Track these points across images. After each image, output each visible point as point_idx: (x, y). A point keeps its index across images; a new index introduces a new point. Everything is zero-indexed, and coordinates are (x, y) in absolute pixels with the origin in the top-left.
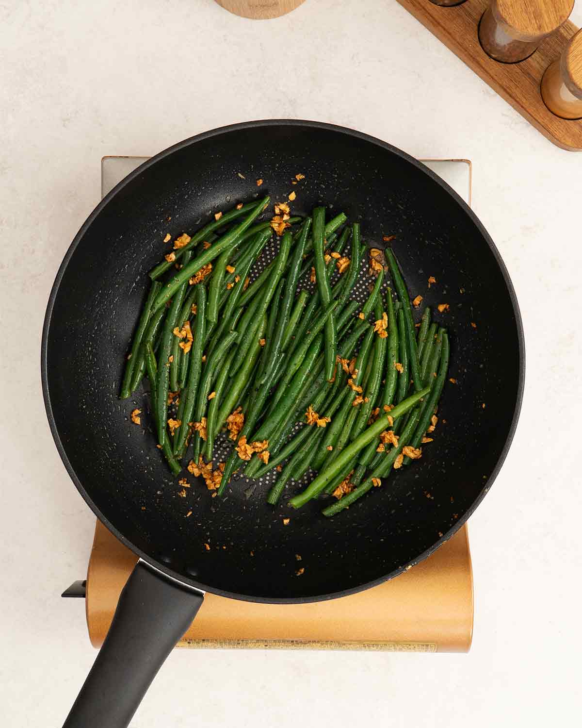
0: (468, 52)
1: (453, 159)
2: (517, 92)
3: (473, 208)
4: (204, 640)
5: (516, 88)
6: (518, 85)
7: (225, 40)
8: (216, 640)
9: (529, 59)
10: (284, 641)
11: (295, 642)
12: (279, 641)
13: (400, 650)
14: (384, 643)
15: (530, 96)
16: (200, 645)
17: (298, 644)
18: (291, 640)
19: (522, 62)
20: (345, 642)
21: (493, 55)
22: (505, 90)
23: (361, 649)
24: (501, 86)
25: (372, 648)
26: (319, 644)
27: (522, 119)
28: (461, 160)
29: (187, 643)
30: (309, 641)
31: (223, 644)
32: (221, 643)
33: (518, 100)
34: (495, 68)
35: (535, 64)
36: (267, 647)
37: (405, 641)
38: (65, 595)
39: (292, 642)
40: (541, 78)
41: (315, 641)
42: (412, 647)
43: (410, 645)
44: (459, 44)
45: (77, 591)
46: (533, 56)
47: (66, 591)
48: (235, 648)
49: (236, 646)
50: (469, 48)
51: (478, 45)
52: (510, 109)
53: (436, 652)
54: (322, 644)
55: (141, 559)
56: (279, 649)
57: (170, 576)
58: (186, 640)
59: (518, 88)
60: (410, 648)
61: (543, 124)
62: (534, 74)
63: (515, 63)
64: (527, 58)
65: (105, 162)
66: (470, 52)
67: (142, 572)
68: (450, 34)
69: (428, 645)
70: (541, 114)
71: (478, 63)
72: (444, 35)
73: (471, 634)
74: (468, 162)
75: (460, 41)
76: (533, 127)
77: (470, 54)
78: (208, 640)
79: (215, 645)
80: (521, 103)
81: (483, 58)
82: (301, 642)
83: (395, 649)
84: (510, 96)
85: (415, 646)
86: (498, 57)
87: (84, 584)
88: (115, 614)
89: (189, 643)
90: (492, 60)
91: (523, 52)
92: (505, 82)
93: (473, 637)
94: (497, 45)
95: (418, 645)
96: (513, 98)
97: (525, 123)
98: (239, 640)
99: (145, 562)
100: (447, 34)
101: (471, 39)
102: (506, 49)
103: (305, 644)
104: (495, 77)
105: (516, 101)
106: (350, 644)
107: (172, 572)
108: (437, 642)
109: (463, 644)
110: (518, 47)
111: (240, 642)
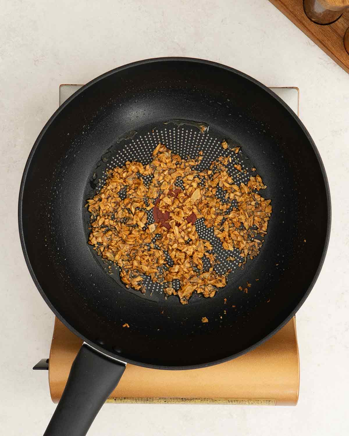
0: (297, 17)
1: (288, 87)
2: (329, 44)
3: (300, 117)
4: (125, 398)
5: (328, 41)
6: (329, 39)
7: (140, 9)
8: (133, 398)
9: (337, 22)
10: (177, 399)
11: (184, 399)
12: (174, 399)
13: (252, 404)
14: (242, 399)
15: (336, 46)
16: (122, 401)
17: (186, 400)
18: (181, 397)
19: (332, 24)
20: (216, 399)
21: (313, 19)
22: (321, 42)
23: (227, 404)
24: (318, 39)
25: (233, 402)
26: (200, 401)
27: (332, 61)
28: (293, 88)
29: (114, 400)
30: (193, 399)
31: (138, 400)
32: (136, 400)
33: (329, 48)
34: (315, 28)
35: (340, 25)
36: (166, 402)
37: (254, 398)
38: (35, 368)
39: (182, 399)
40: (344, 35)
41: (197, 398)
42: (260, 402)
43: (258, 401)
44: (291, 12)
45: (43, 366)
46: (339, 20)
47: (36, 366)
48: (145, 403)
49: (146, 402)
50: (298, 15)
51: (304, 12)
52: (324, 55)
53: (275, 405)
54: (202, 400)
55: (85, 343)
56: (173, 403)
57: (104, 353)
58: (113, 398)
59: (329, 41)
60: (259, 403)
61: (345, 64)
62: (339, 32)
63: (327, 24)
64: (335, 21)
65: (62, 88)
66: (298, 18)
67: (86, 351)
68: (285, 6)
69: (270, 401)
70: (344, 58)
71: (303, 24)
72: (282, 6)
73: (298, 393)
74: (297, 88)
75: (292, 10)
76: (339, 66)
77: (298, 19)
78: (128, 398)
79: (132, 401)
80: (331, 50)
81: (307, 21)
82: (188, 399)
83: (249, 403)
84: (324, 46)
85: (261, 401)
86: (316, 21)
87: (48, 361)
88: (68, 381)
89: (115, 400)
90: (313, 22)
91: (333, 17)
92: (321, 37)
93: (299, 396)
94: (315, 12)
95: (264, 401)
96: (326, 47)
97: (334, 64)
98: (147, 398)
99: (87, 344)
100: (283, 6)
101: (299, 9)
102: (321, 16)
103: (190, 400)
104: (315, 34)
105: (328, 49)
106: (219, 400)
107: (105, 351)
108: (275, 399)
109: (293, 400)
110: (329, 14)
111: (149, 399)
